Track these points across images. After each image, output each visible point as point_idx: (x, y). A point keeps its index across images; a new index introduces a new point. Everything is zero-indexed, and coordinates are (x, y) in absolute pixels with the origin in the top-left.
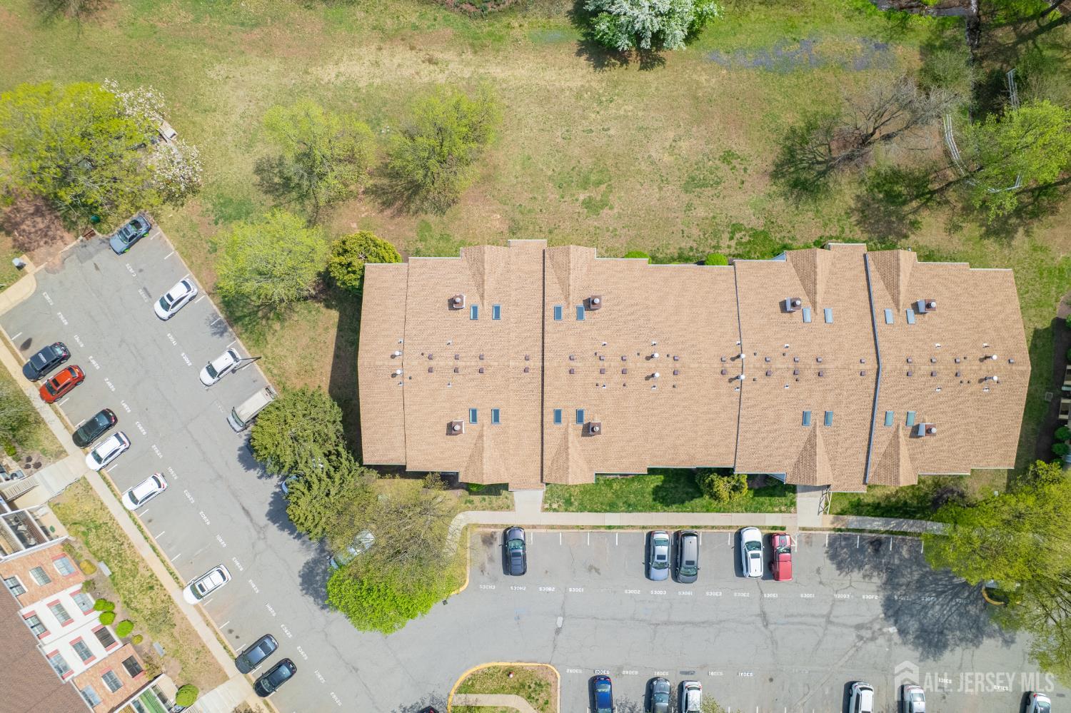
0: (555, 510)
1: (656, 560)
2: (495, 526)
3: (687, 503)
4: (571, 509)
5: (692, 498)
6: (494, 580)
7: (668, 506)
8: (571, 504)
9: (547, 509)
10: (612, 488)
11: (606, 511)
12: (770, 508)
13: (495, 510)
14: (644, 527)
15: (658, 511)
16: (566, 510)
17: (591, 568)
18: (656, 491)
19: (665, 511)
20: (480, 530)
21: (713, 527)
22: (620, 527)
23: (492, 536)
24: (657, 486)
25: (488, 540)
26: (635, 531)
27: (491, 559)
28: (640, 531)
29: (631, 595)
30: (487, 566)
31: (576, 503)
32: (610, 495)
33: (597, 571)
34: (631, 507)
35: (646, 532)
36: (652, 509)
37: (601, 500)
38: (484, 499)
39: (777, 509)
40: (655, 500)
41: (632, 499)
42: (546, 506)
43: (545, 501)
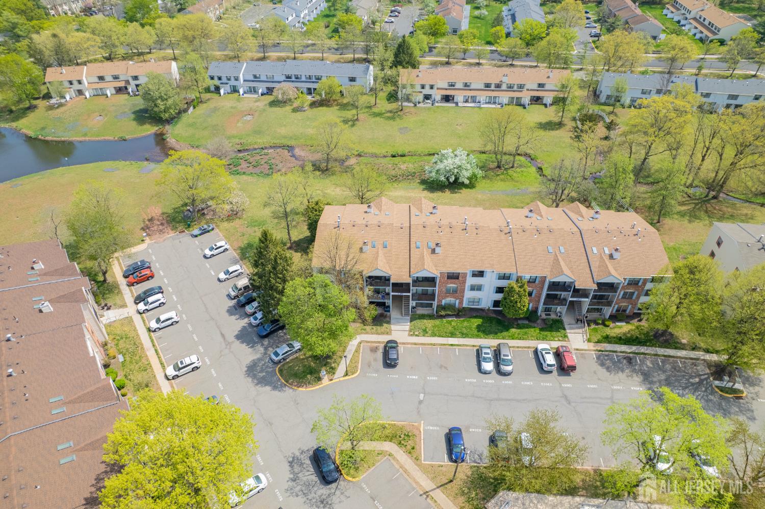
0: (416, 335)
1: (483, 355)
2: (379, 342)
3: (499, 334)
4: (427, 335)
5: (502, 332)
6: (377, 371)
7: (487, 335)
8: (427, 333)
9: (412, 335)
10: (451, 325)
11: (448, 337)
12: (552, 338)
13: (379, 334)
14: (473, 346)
15: (481, 338)
16: (424, 336)
17: (441, 367)
18: (479, 328)
19: (486, 338)
20: (370, 344)
21: (518, 347)
22: (458, 345)
23: (377, 348)
24: (479, 325)
25: (374, 350)
26: (468, 348)
27: (375, 360)
28: (472, 348)
29: (471, 383)
30: (373, 363)
31: (430, 332)
32: (450, 328)
33: (446, 368)
34: (464, 335)
35: (475, 349)
36: (478, 337)
37: (445, 330)
38: (373, 328)
39: (556, 339)
40: (478, 331)
41: (465, 331)
42: (411, 333)
43: (410, 331)
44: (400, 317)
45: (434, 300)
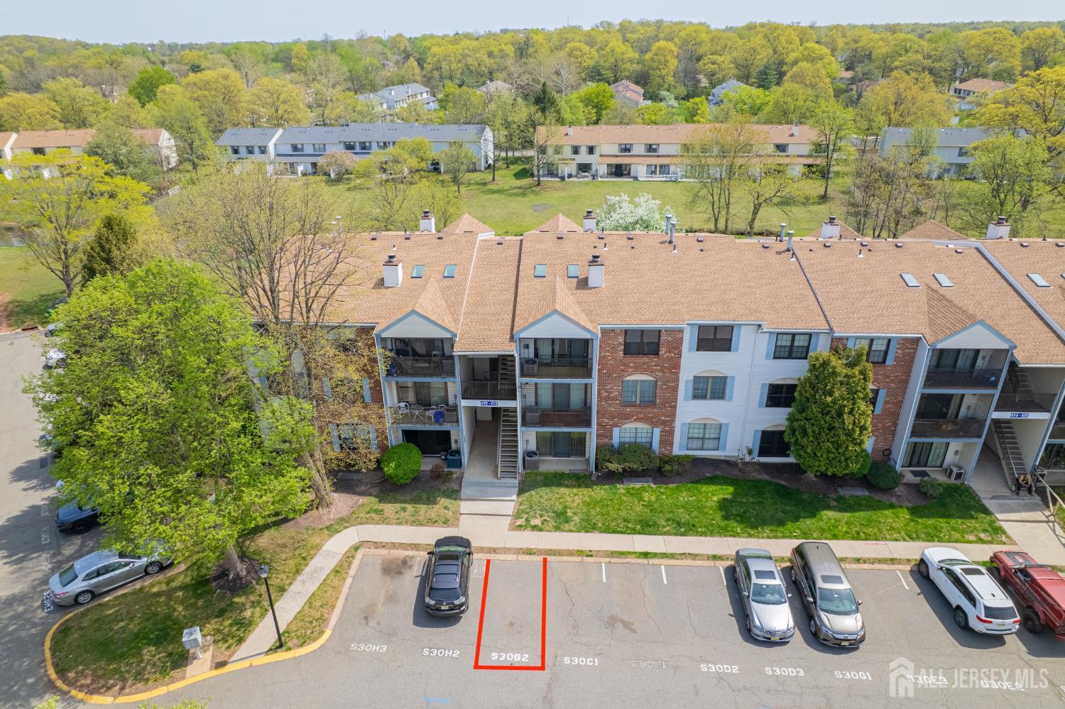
0: (535, 528)
2: (415, 547)
3: (790, 525)
4: (567, 526)
5: (796, 519)
6: (389, 635)
7: (754, 527)
8: (567, 521)
9: (520, 526)
10: (641, 499)
11: (634, 532)
12: (957, 536)
13: (421, 525)
14: (715, 557)
15: (735, 535)
16: (557, 529)
17: (612, 621)
18: (724, 505)
19: (750, 536)
20: (383, 552)
21: (858, 560)
22: (664, 556)
23: (404, 562)
24: (725, 500)
25: (394, 569)
26: (699, 563)
27: (392, 599)
28: (711, 563)
30: (381, 608)
31: (577, 519)
32: (638, 508)
33: (627, 625)
34: (684, 528)
35: (722, 566)
36: (724, 532)
37: (623, 514)
38: (404, 509)
39: (972, 538)
40: (726, 518)
41: (685, 517)
42: (519, 522)
43: (517, 516)
44: (490, 479)
45: (588, 423)
